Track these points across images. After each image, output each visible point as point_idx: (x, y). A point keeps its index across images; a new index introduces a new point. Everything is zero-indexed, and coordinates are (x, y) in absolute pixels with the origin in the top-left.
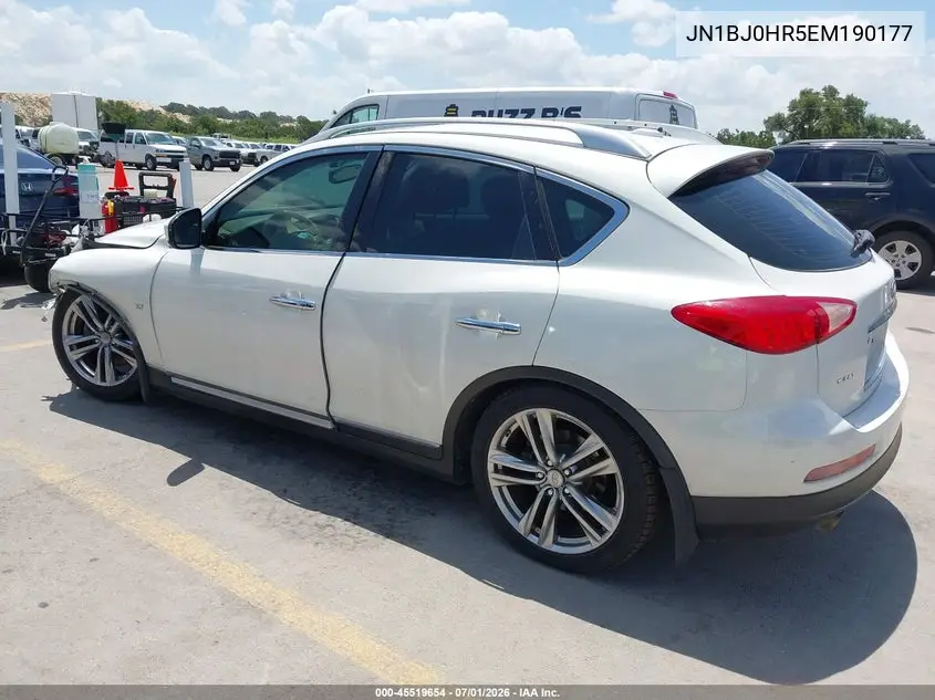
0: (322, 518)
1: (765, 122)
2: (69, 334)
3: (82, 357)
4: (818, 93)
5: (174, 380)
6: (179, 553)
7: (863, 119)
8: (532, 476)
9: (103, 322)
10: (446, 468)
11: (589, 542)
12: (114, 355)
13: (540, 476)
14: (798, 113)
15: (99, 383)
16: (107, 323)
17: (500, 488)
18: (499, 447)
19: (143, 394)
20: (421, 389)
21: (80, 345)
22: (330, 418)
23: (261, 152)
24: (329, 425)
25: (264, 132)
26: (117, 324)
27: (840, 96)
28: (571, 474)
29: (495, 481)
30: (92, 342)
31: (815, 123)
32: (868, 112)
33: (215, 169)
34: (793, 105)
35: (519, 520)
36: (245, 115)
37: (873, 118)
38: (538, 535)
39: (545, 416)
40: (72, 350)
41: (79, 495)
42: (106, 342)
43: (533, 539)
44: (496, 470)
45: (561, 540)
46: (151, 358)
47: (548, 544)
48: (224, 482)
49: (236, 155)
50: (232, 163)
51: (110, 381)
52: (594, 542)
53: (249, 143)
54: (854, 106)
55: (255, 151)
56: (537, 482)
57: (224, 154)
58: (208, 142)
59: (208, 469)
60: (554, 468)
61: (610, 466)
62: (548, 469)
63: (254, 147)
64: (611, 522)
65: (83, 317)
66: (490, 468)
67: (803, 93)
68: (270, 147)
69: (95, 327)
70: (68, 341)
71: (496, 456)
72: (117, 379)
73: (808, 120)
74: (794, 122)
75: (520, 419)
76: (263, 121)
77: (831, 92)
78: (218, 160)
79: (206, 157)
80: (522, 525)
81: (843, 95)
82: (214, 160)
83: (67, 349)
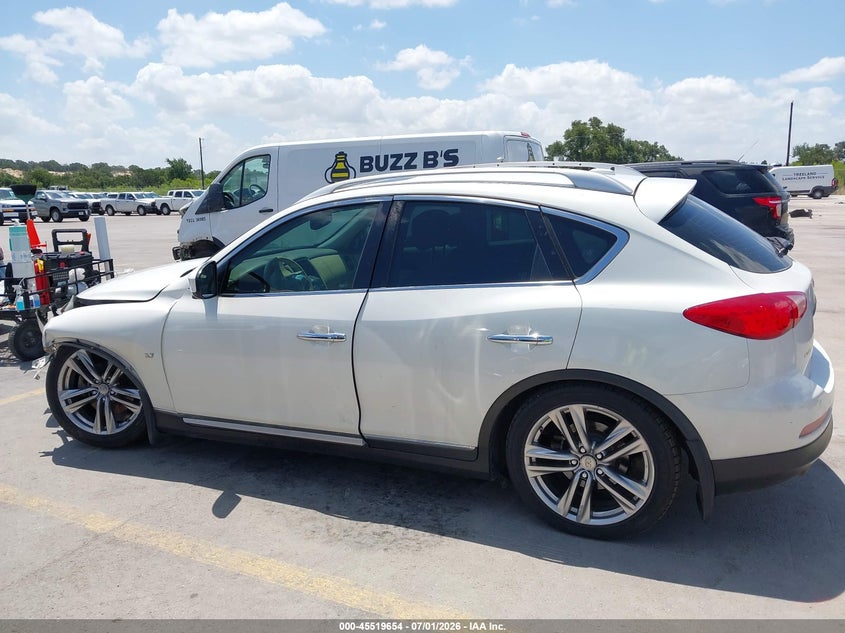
0: (376, 527)
1: (547, 150)
2: (64, 389)
3: (79, 410)
4: (585, 124)
5: (185, 420)
6: (268, 578)
7: (623, 143)
8: (565, 464)
9: (100, 373)
10: (483, 466)
11: (624, 512)
12: (113, 404)
13: (574, 463)
14: (572, 141)
15: (99, 432)
16: (106, 374)
17: (536, 478)
18: (533, 443)
19: (150, 437)
20: (458, 401)
21: (75, 399)
22: (361, 436)
23: (105, 202)
24: (360, 442)
25: (99, 183)
26: (118, 371)
27: (603, 125)
28: (603, 458)
29: (532, 473)
30: (90, 394)
31: (587, 148)
32: (626, 136)
33: (64, 220)
34: (568, 135)
35: (556, 503)
36: (75, 167)
37: (629, 141)
38: (576, 514)
39: (577, 411)
40: (67, 404)
41: (138, 540)
42: (104, 392)
43: (572, 518)
44: (532, 463)
45: (596, 514)
46: (160, 402)
47: (586, 518)
48: (267, 508)
49: (84, 206)
50: (81, 214)
51: (111, 429)
52: (629, 510)
53: (91, 194)
54: (615, 133)
55: (99, 200)
56: (571, 469)
57: (72, 206)
58: (55, 195)
59: (244, 498)
60: (586, 454)
61: (641, 446)
62: (580, 456)
63: (97, 197)
64: (643, 492)
65: (78, 370)
66: (527, 461)
67: (575, 124)
68: (115, 196)
69: (92, 378)
70: (64, 395)
71: (531, 451)
72: (118, 427)
73: (581, 146)
74: (570, 149)
75: (554, 416)
76: (97, 172)
77: (596, 122)
78: (67, 211)
79: (53, 209)
80: (562, 507)
81: (605, 125)
82: (62, 211)
83: (63, 404)
